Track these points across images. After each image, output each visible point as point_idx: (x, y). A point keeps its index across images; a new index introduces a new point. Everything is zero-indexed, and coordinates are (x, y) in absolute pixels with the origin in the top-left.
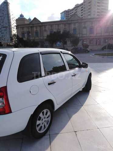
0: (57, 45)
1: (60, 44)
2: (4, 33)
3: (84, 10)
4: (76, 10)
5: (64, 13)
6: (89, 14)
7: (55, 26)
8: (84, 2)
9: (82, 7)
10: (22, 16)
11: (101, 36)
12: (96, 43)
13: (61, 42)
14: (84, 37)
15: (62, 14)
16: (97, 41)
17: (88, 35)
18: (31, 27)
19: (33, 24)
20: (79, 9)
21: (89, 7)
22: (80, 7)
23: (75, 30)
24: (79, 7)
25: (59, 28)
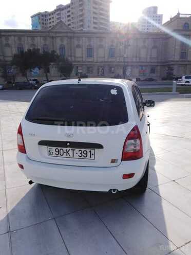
0: (33, 73)
1: (38, 72)
3: (72, 16)
4: (58, 14)
5: (37, 17)
6: (81, 23)
7: (26, 38)
8: (72, 3)
9: (69, 12)
11: (105, 62)
12: (98, 73)
13: (42, 68)
14: (79, 62)
15: (34, 18)
16: (98, 69)
17: (84, 60)
20: (64, 14)
21: (81, 13)
22: (65, 11)
23: (62, 48)
24: (63, 9)
25: (35, 43)
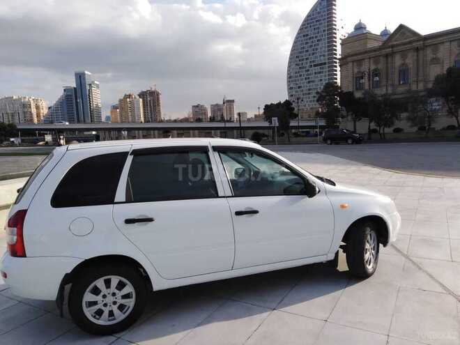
2: (313, 81)
10: (359, 27)
18: (387, 56)
19: (393, 46)
